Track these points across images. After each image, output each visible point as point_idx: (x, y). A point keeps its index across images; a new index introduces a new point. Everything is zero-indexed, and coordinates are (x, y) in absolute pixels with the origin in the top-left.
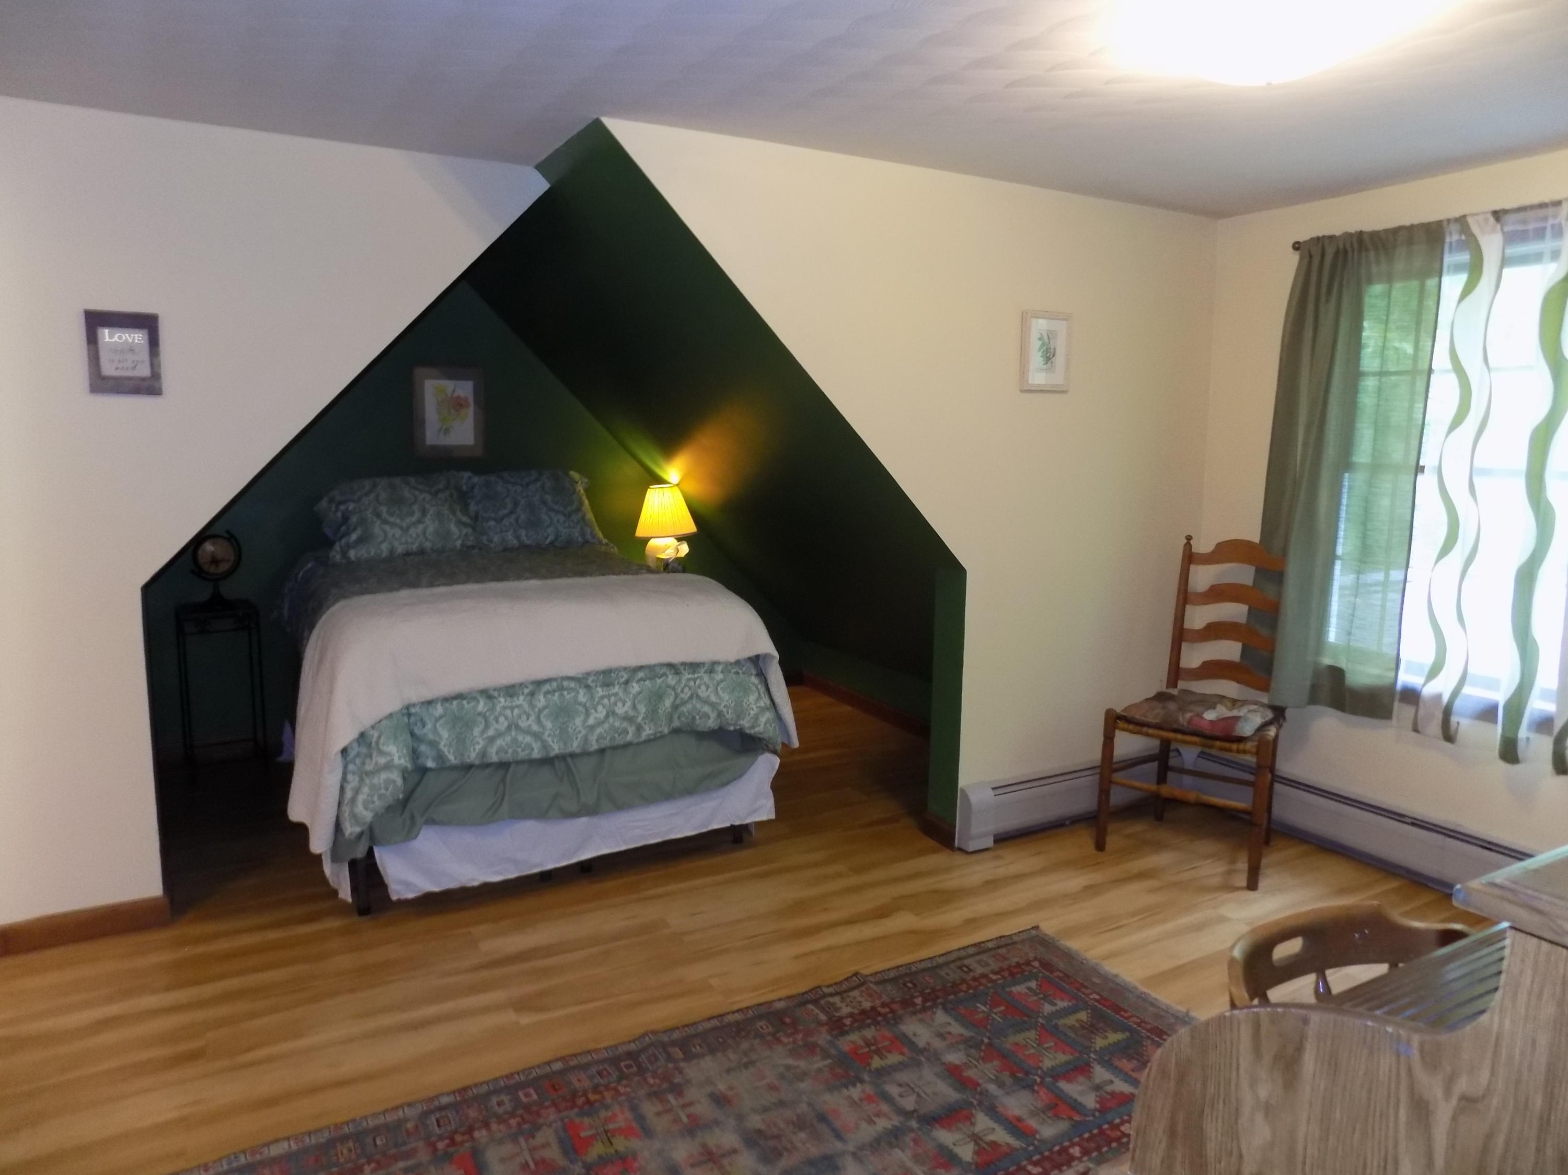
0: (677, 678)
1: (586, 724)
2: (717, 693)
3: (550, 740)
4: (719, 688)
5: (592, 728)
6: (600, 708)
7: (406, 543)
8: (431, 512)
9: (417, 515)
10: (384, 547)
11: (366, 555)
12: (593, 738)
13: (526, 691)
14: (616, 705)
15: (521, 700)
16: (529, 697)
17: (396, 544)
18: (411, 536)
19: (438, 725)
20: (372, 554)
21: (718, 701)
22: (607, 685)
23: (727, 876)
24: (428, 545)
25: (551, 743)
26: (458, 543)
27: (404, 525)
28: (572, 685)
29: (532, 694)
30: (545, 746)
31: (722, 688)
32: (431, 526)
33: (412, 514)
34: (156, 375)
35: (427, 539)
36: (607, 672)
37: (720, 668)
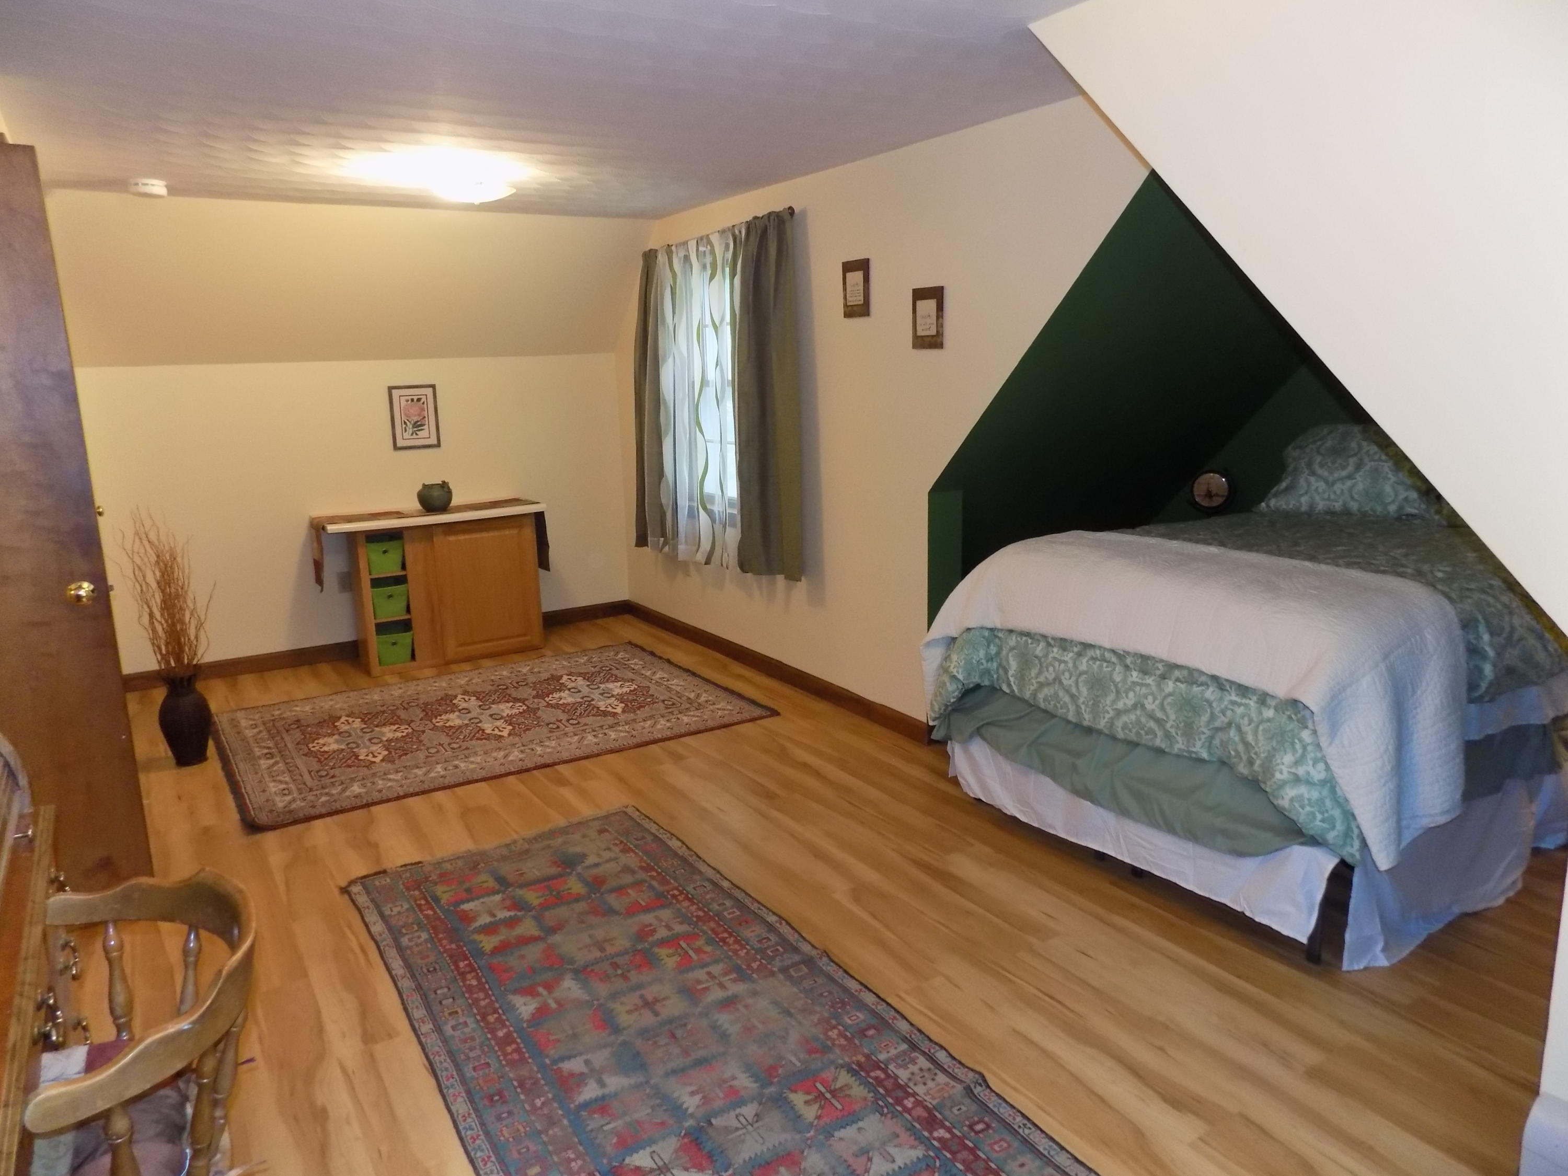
0: (1218, 694)
1: (1115, 707)
2: (1256, 733)
3: (1083, 707)
4: (1261, 728)
5: (1119, 713)
6: (1131, 694)
7: (1329, 499)
8: (1367, 468)
9: (1350, 468)
10: (1304, 500)
11: (1284, 507)
12: (1119, 724)
13: (1076, 649)
14: (1147, 699)
15: (1069, 657)
16: (1075, 656)
17: (1317, 498)
18: (1335, 493)
19: (1010, 655)
20: (1291, 506)
21: (1253, 744)
22: (1145, 672)
23: (1201, 962)
24: (1354, 506)
25: (1083, 712)
26: (1392, 508)
27: (1331, 479)
28: (1114, 659)
29: (1079, 655)
30: (1078, 712)
31: (1264, 730)
32: (1361, 483)
33: (1344, 468)
34: (940, 334)
35: (1352, 498)
36: (1144, 658)
37: (1273, 703)
